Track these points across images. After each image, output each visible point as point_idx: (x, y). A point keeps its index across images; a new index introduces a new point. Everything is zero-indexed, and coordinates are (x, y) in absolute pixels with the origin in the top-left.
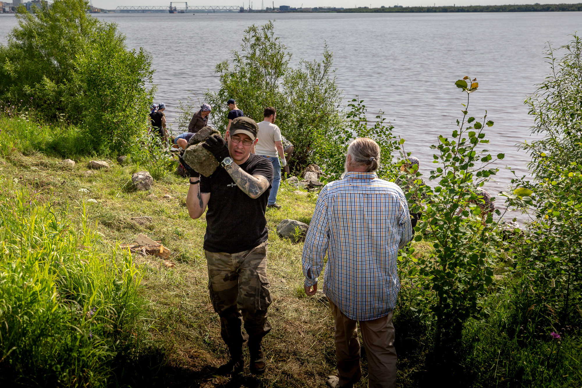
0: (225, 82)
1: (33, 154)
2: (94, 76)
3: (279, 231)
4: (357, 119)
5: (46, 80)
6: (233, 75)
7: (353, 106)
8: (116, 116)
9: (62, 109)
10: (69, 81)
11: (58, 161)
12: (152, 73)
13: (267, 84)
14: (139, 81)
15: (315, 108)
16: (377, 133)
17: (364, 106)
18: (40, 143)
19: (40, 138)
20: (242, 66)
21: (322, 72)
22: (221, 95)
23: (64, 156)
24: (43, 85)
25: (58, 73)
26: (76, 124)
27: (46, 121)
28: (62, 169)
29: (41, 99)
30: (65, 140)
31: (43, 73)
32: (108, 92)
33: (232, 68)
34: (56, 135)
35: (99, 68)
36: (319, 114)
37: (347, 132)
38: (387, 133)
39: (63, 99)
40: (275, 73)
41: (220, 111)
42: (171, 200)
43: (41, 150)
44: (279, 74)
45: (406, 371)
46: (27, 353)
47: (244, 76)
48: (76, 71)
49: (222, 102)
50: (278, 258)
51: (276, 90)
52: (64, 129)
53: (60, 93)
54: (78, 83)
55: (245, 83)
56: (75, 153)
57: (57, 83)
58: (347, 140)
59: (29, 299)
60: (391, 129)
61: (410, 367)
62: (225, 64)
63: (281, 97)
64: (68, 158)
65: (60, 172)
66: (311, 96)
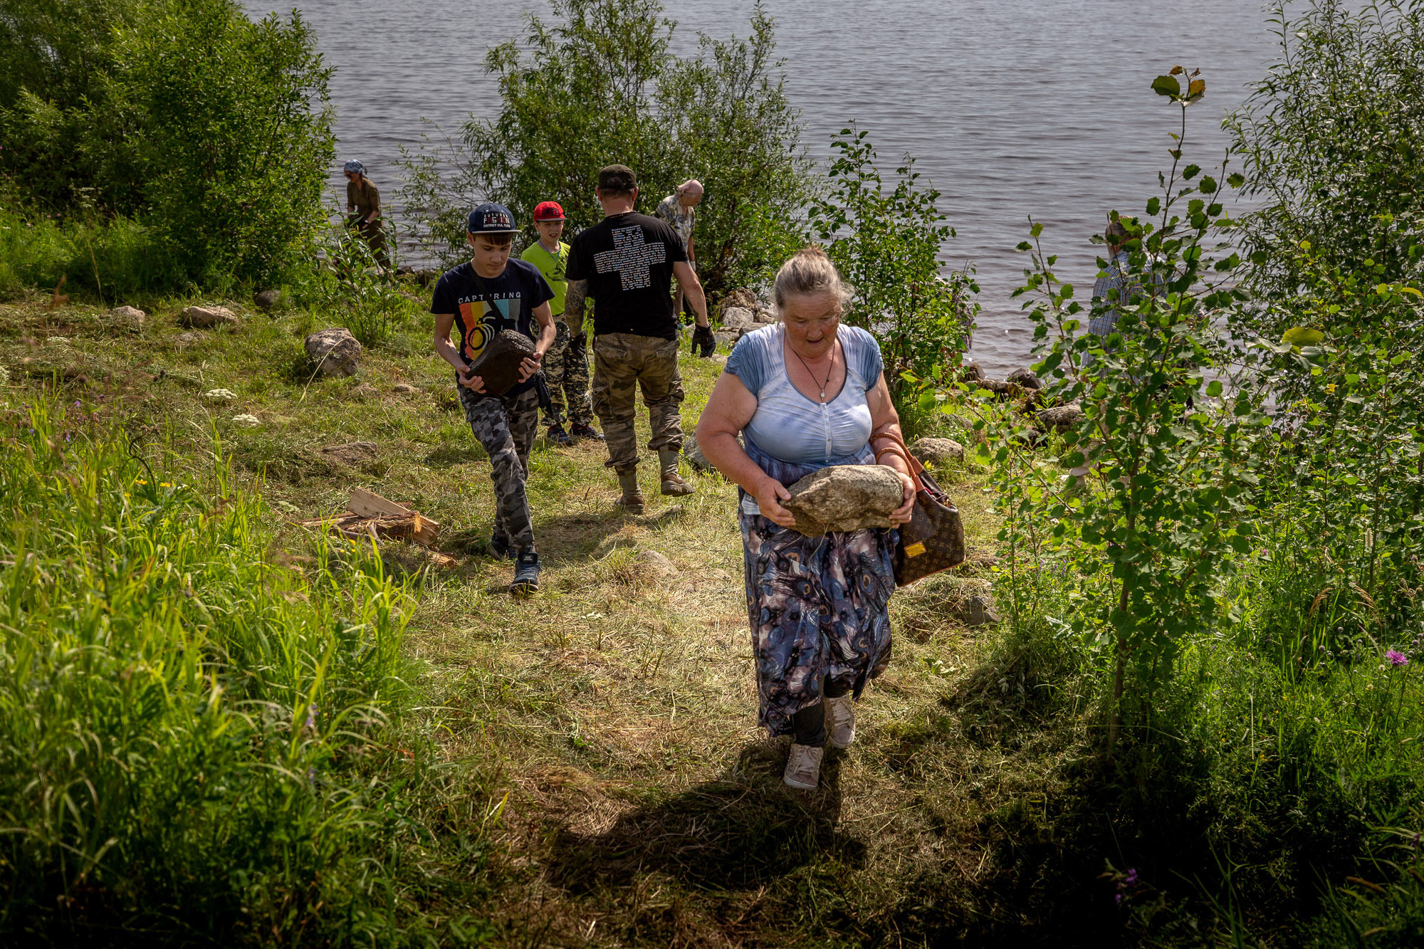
0: (512, 95)
1: (22, 297)
2: (171, 84)
3: (691, 455)
4: (853, 176)
5: (30, 99)
6: (530, 77)
7: (844, 145)
8: (242, 191)
9: (85, 176)
10: (98, 98)
11: (96, 313)
12: (326, 75)
13: (619, 97)
14: (295, 96)
15: (738, 154)
16: (901, 209)
17: (869, 146)
18: (36, 267)
19: (34, 255)
20: (552, 53)
21: (750, 66)
22: (504, 127)
23: (111, 298)
24: (24, 113)
25: (58, 79)
26: (129, 214)
27: (44, 206)
28: (113, 331)
29: (21, 150)
30: (104, 255)
31: (17, 80)
32: (215, 127)
33: (527, 59)
34: (80, 244)
35: (184, 64)
36: (747, 169)
37: (832, 209)
38: (924, 207)
39: (83, 149)
40: (636, 70)
41: (505, 169)
42: (414, 396)
43: (44, 285)
44: (645, 71)
45: (1047, 761)
46: (144, 847)
47: (558, 79)
48: (113, 73)
49: (509, 145)
50: (699, 521)
51: (641, 114)
52: (99, 228)
53: (71, 134)
54: (121, 105)
55: (563, 97)
56: (140, 290)
57: (61, 106)
58: (835, 227)
59: (140, 707)
60: (932, 199)
61: (1055, 750)
62: (511, 49)
63: (654, 130)
64: (121, 303)
65: (105, 342)
66: (728, 124)
